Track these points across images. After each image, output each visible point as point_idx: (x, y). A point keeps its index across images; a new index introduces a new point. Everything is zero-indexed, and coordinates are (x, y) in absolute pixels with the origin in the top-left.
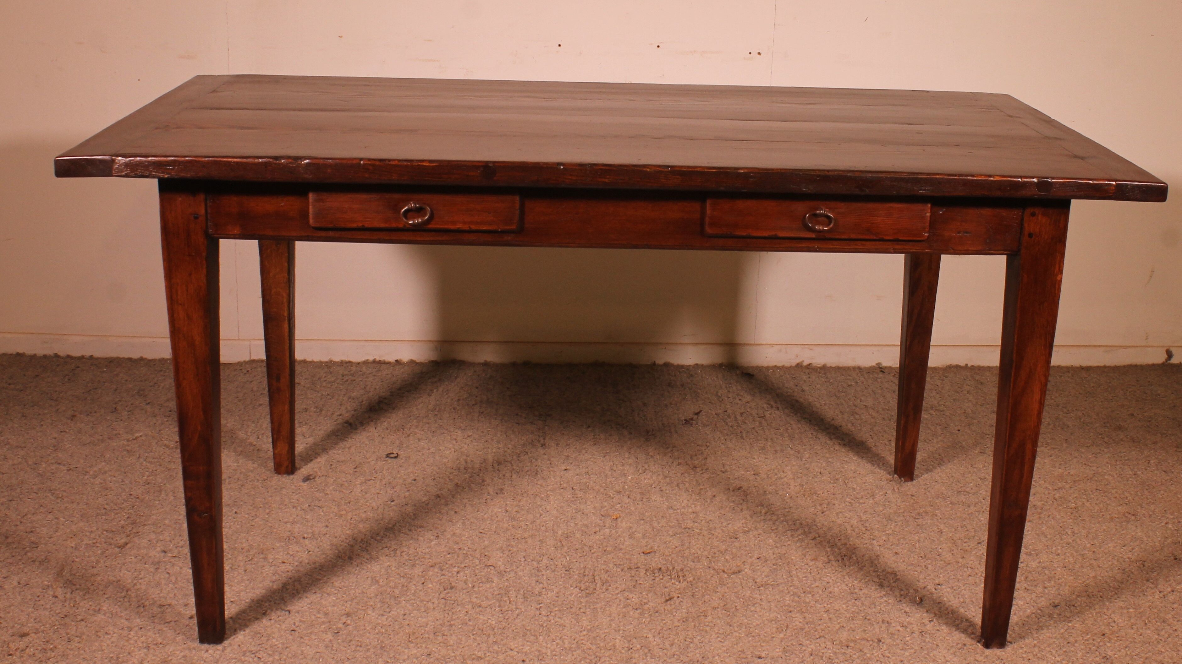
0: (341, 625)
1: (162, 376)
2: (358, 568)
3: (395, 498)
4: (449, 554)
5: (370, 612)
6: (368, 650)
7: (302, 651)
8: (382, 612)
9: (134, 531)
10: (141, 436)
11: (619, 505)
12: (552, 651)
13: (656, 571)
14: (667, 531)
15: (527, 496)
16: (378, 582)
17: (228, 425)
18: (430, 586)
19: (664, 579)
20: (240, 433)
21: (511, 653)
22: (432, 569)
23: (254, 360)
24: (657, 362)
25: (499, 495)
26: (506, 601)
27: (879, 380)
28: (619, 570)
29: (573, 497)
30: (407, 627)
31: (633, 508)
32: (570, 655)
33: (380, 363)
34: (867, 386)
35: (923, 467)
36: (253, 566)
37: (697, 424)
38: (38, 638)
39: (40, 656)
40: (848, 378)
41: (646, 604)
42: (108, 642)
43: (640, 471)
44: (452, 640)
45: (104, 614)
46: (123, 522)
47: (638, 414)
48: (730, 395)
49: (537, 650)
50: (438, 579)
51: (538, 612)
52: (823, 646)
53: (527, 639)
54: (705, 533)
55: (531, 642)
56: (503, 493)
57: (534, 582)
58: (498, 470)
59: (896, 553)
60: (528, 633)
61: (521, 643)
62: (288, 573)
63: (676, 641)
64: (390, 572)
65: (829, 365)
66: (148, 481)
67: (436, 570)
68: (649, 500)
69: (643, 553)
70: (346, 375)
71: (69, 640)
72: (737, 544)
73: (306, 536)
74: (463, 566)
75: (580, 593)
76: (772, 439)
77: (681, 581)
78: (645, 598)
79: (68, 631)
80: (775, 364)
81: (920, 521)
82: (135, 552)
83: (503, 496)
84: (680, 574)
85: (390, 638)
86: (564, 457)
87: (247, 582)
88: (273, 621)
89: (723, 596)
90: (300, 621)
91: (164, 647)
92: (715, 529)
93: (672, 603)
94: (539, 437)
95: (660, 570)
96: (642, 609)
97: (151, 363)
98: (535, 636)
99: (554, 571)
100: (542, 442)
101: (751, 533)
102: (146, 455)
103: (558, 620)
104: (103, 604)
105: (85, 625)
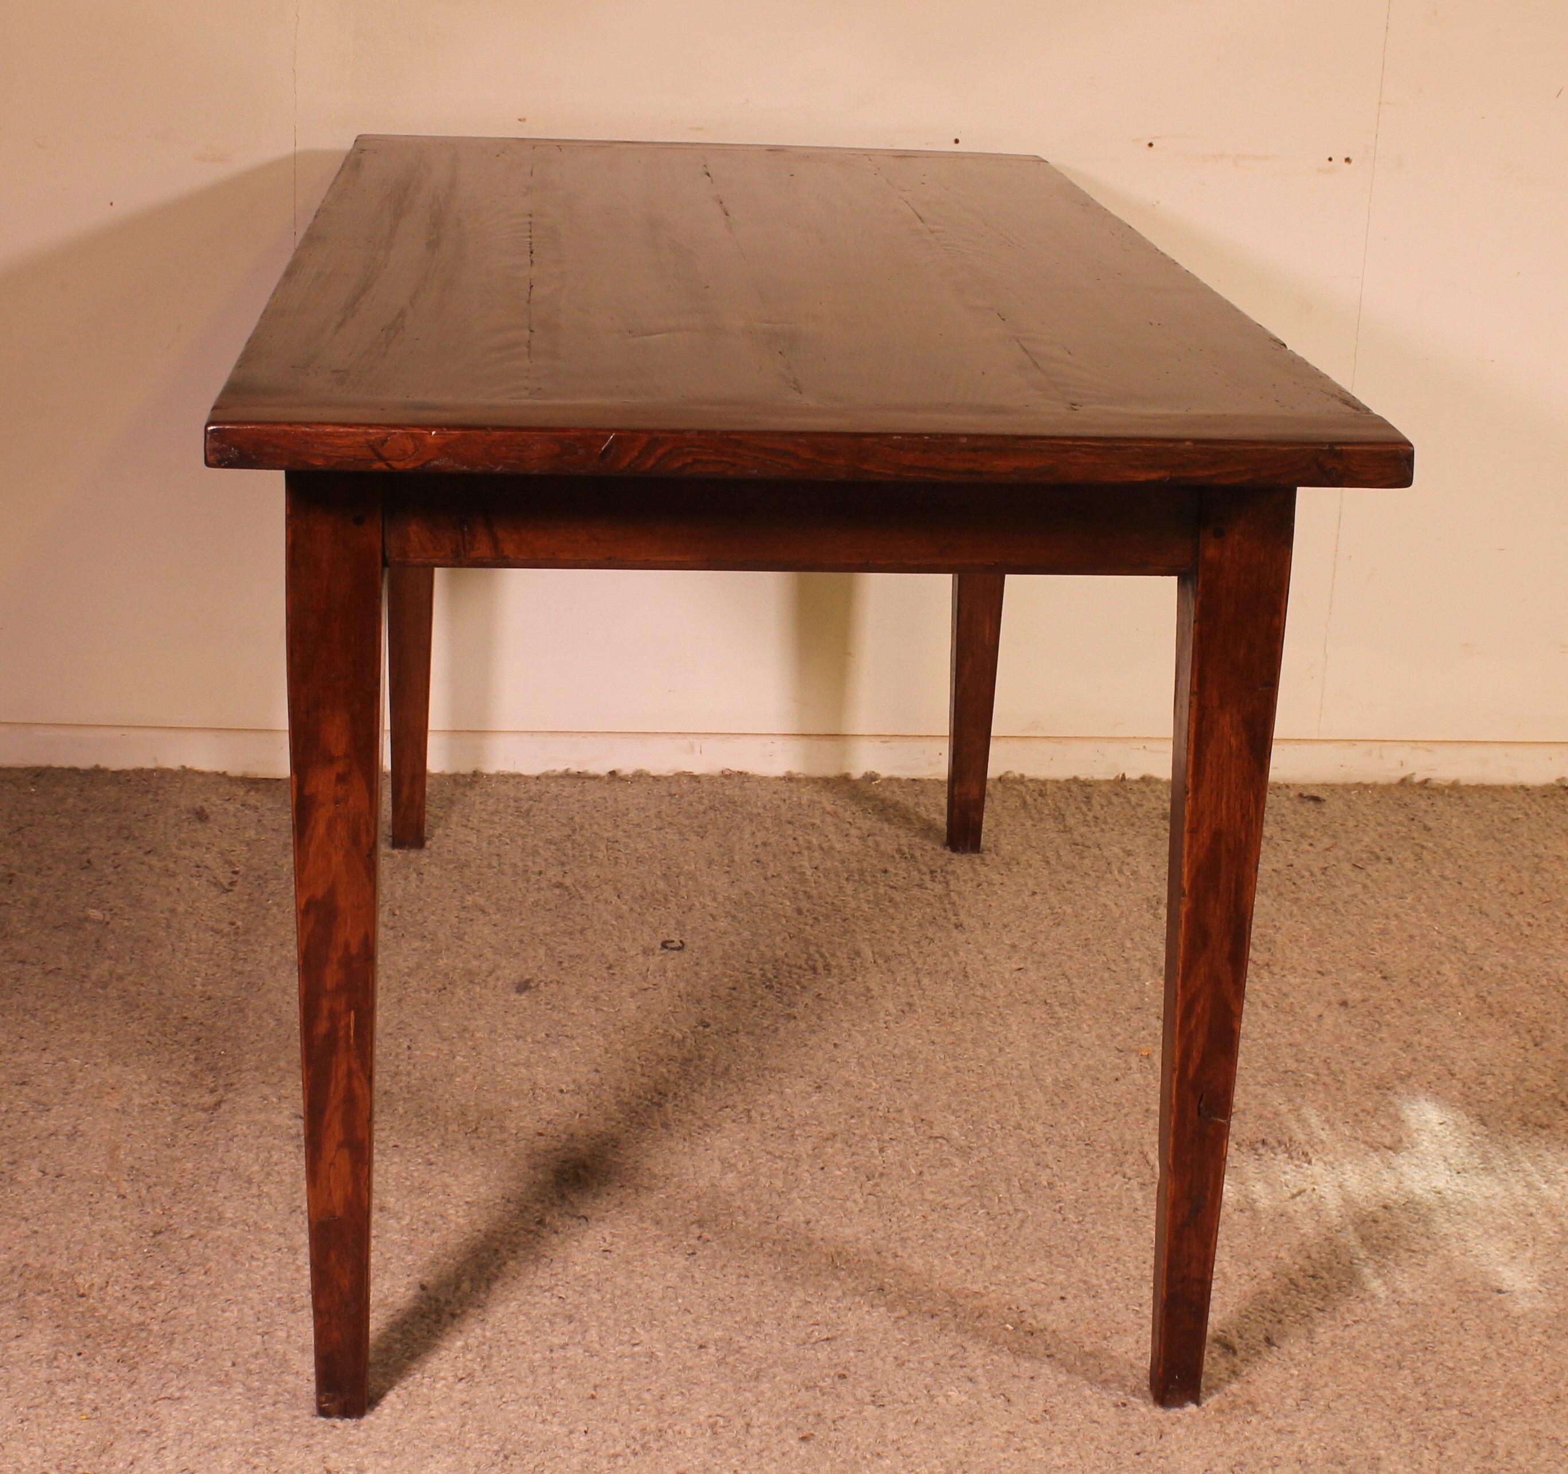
0: (694, 1242)
1: (153, 801)
2: (687, 1144)
3: (709, 1021)
4: (852, 1117)
5: (740, 1218)
6: (762, 1282)
7: (639, 1286)
8: (763, 1219)
9: (221, 1082)
11: (1144, 1033)
12: (1109, 1283)
13: (1259, 1145)
14: (1254, 1077)
15: (963, 1017)
16: (734, 1165)
18: (838, 1173)
19: (1278, 1158)
21: (1033, 1285)
22: (830, 1143)
24: (1127, 777)
25: (908, 1015)
26: (990, 1199)
29: (1052, 1018)
30: (821, 1243)
33: (579, 776)
34: (1548, 821)
36: (484, 1141)
38: (119, 1268)
39: (135, 1298)
40: (1509, 805)
41: (1255, 1201)
42: (262, 1273)
44: (916, 1265)
45: (234, 1225)
46: (190, 1067)
48: (1289, 837)
49: (1080, 1280)
50: (849, 1160)
51: (1059, 1216)
53: (1056, 1263)
54: (1327, 1080)
55: (1064, 1267)
56: (915, 1011)
57: (1032, 1164)
58: (889, 970)
60: (1054, 1251)
61: (1046, 1269)
62: (557, 1153)
64: (752, 1148)
65: (1463, 782)
66: (208, 994)
67: (838, 1145)
70: (522, 798)
71: (182, 1272)
73: (563, 1087)
74: (886, 1138)
75: (1127, 1183)
76: (1396, 916)
77: (1313, 1161)
78: (1252, 1192)
79: (171, 1256)
80: (1358, 780)
82: (242, 1117)
83: (916, 1016)
84: (1306, 1149)
85: (797, 1263)
86: (1007, 948)
87: (484, 1169)
88: (561, 1236)
89: (1396, 1188)
92: (1342, 1072)
93: (1305, 1199)
94: (945, 911)
95: (1264, 1142)
96: (1252, 1209)
97: (120, 778)
98: (1068, 1256)
99: (1063, 1146)
100: (953, 919)
101: (1413, 1080)
102: (183, 945)
103: (1100, 1228)
104: (220, 1209)
105: (201, 1244)
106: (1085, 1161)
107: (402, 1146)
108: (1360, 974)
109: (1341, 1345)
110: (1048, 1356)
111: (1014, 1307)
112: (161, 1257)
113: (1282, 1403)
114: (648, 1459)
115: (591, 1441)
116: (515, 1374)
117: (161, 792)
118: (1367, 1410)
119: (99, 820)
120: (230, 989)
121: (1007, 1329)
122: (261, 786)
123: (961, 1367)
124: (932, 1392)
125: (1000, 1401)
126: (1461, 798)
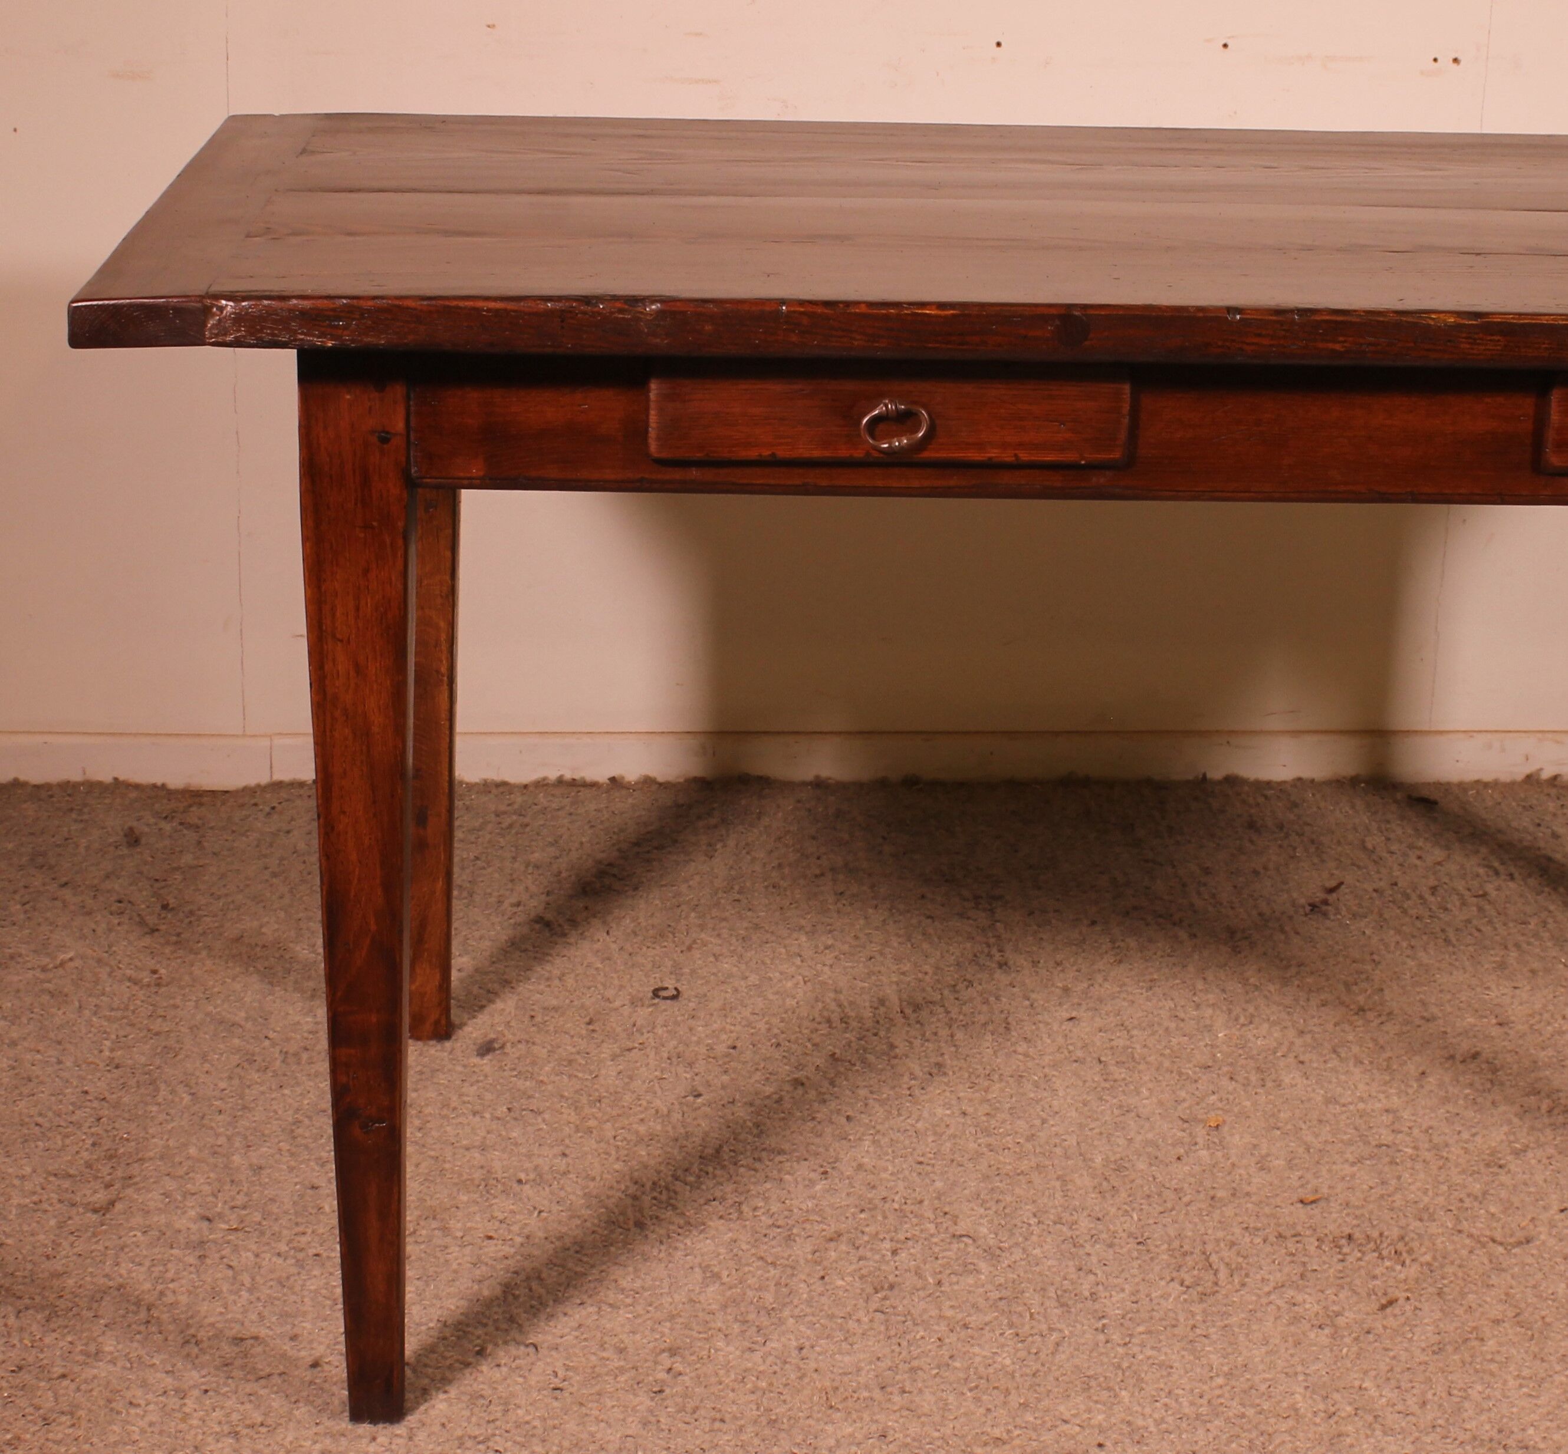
0: (662, 1375)
1: (76, 821)
2: (663, 1248)
3: (701, 1089)
4: (862, 1211)
5: (720, 1344)
6: (741, 1429)
7: (592, 1435)
8: (747, 1344)
9: (119, 1173)
10: (71, 959)
11: (1213, 1098)
12: (1158, 1423)
13: (1343, 1242)
14: (1341, 1153)
15: (1001, 1080)
16: (717, 1275)
17: (264, 930)
18: (840, 1283)
19: (1366, 1258)
20: (298, 948)
21: (1065, 1427)
22: (832, 1244)
23: (281, 782)
24: (1209, 776)
25: (936, 1078)
26: (1021, 1315)
28: (1258, 1240)
29: (1105, 1080)
30: (815, 1376)
31: (1248, 1103)
32: (1201, 1432)
33: (573, 783)
36: (423, 1247)
37: (1338, 911)
41: (1338, 1314)
42: (141, 1423)
43: (1242, 1020)
44: (927, 1402)
45: (113, 1362)
46: (85, 1155)
47: (1199, 893)
48: (1394, 847)
49: (1122, 1421)
50: (853, 1267)
51: (1101, 1337)
53: (1095, 1398)
54: (1427, 1155)
55: (1104, 1405)
56: (945, 1074)
57: (1072, 1270)
58: (918, 1022)
60: (1093, 1383)
61: (1082, 1407)
62: (506, 1262)
63: (1429, 1396)
64: (740, 1253)
66: (116, 1061)
67: (843, 1247)
68: (1278, 1084)
69: (1302, 1202)
70: (505, 813)
71: (47, 1422)
72: (1505, 1178)
73: (523, 1176)
74: (901, 1236)
75: (1185, 1293)
76: (1517, 946)
77: (1408, 1262)
78: (1334, 1302)
79: (36, 1401)
80: (1476, 777)
82: (138, 1220)
83: (946, 1080)
84: (1400, 1246)
85: (784, 1401)
86: (1058, 989)
88: (504, 1369)
89: (1507, 1294)
90: (567, 1367)
91: (272, 1430)
92: (1447, 1145)
93: (1397, 1311)
94: (989, 946)
95: (1350, 1237)
96: (1334, 1326)
97: (41, 793)
98: (1109, 1389)
99: (1111, 1246)
100: (997, 956)
101: (1530, 1154)
102: (93, 1001)
103: (1149, 1352)
104: (100, 1339)
105: (73, 1386)
106: (1136, 1264)
107: (325, 1255)
112: (23, 1402)
117: (86, 810)
119: (10, 846)
120: (143, 1054)
122: (205, 799)
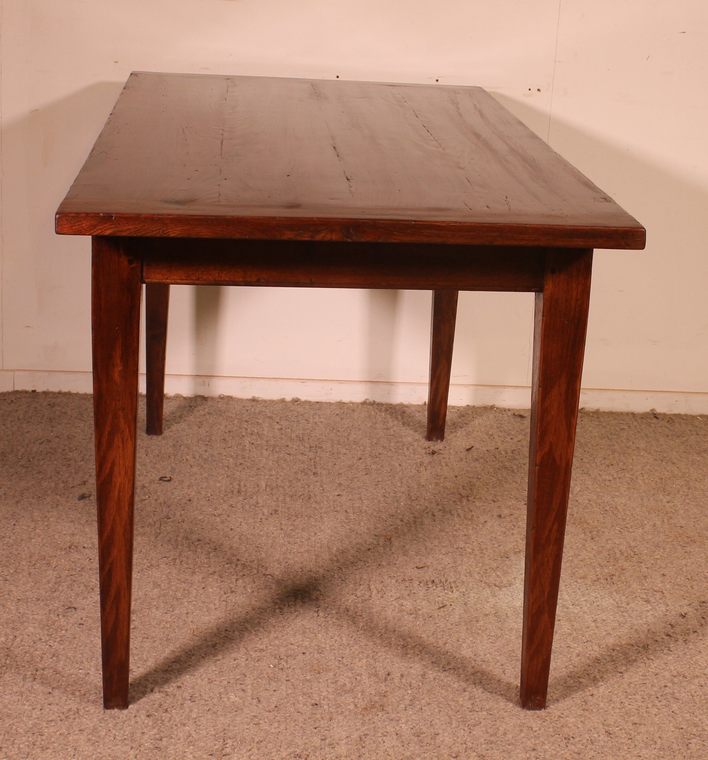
2: (139, 574)
3: (171, 516)
4: (227, 564)
5: (154, 611)
6: (154, 641)
7: (92, 641)
8: (166, 611)
11: (392, 527)
12: (330, 646)
13: (430, 583)
14: (440, 550)
15: (302, 517)
16: (160, 585)
18: (211, 590)
19: (438, 589)
20: (10, 456)
21: (292, 646)
22: (211, 576)
23: (18, 391)
25: (274, 515)
27: (652, 425)
28: (393, 581)
29: (347, 519)
30: (190, 623)
31: (406, 530)
32: (348, 651)
34: (640, 430)
35: (693, 503)
36: (37, 570)
40: (622, 422)
41: (419, 610)
43: (412, 498)
49: (316, 645)
50: (218, 584)
52: (590, 648)
53: (307, 636)
54: (477, 552)
55: (310, 639)
56: (278, 514)
58: (271, 494)
59: (664, 575)
60: (307, 631)
61: (301, 639)
63: (449, 641)
64: (171, 577)
67: (216, 577)
68: (422, 523)
69: (417, 567)
72: (508, 563)
73: (86, 545)
74: (241, 574)
77: (454, 591)
78: (419, 605)
81: (688, 549)
83: (278, 516)
84: (453, 585)
86: (336, 485)
87: (33, 584)
88: (61, 616)
89: (494, 605)
90: (87, 617)
92: (487, 549)
93: (445, 610)
94: (311, 466)
95: (433, 582)
96: (417, 614)
98: (314, 633)
99: (330, 581)
100: (314, 470)
106: (339, 588)
108: (514, 502)
109: (438, 679)
110: (287, 681)
111: (277, 657)
113: (398, 706)
114: (67, 723)
115: (42, 714)
116: (15, 681)
118: (440, 711)
121: (270, 667)
123: (241, 684)
124: (222, 696)
125: (255, 701)
126: (598, 418)
